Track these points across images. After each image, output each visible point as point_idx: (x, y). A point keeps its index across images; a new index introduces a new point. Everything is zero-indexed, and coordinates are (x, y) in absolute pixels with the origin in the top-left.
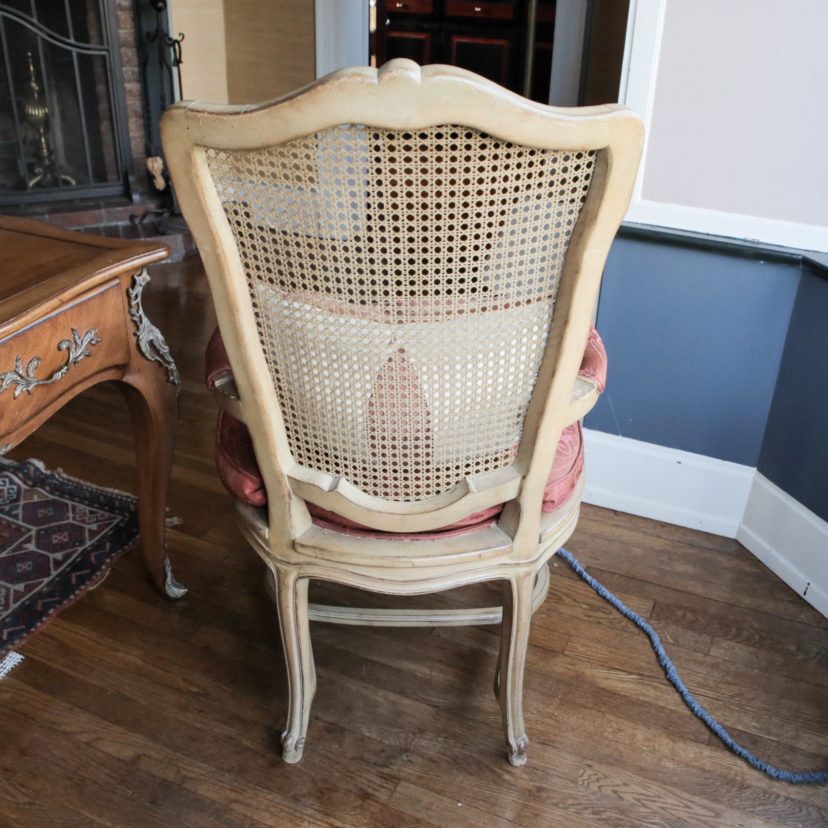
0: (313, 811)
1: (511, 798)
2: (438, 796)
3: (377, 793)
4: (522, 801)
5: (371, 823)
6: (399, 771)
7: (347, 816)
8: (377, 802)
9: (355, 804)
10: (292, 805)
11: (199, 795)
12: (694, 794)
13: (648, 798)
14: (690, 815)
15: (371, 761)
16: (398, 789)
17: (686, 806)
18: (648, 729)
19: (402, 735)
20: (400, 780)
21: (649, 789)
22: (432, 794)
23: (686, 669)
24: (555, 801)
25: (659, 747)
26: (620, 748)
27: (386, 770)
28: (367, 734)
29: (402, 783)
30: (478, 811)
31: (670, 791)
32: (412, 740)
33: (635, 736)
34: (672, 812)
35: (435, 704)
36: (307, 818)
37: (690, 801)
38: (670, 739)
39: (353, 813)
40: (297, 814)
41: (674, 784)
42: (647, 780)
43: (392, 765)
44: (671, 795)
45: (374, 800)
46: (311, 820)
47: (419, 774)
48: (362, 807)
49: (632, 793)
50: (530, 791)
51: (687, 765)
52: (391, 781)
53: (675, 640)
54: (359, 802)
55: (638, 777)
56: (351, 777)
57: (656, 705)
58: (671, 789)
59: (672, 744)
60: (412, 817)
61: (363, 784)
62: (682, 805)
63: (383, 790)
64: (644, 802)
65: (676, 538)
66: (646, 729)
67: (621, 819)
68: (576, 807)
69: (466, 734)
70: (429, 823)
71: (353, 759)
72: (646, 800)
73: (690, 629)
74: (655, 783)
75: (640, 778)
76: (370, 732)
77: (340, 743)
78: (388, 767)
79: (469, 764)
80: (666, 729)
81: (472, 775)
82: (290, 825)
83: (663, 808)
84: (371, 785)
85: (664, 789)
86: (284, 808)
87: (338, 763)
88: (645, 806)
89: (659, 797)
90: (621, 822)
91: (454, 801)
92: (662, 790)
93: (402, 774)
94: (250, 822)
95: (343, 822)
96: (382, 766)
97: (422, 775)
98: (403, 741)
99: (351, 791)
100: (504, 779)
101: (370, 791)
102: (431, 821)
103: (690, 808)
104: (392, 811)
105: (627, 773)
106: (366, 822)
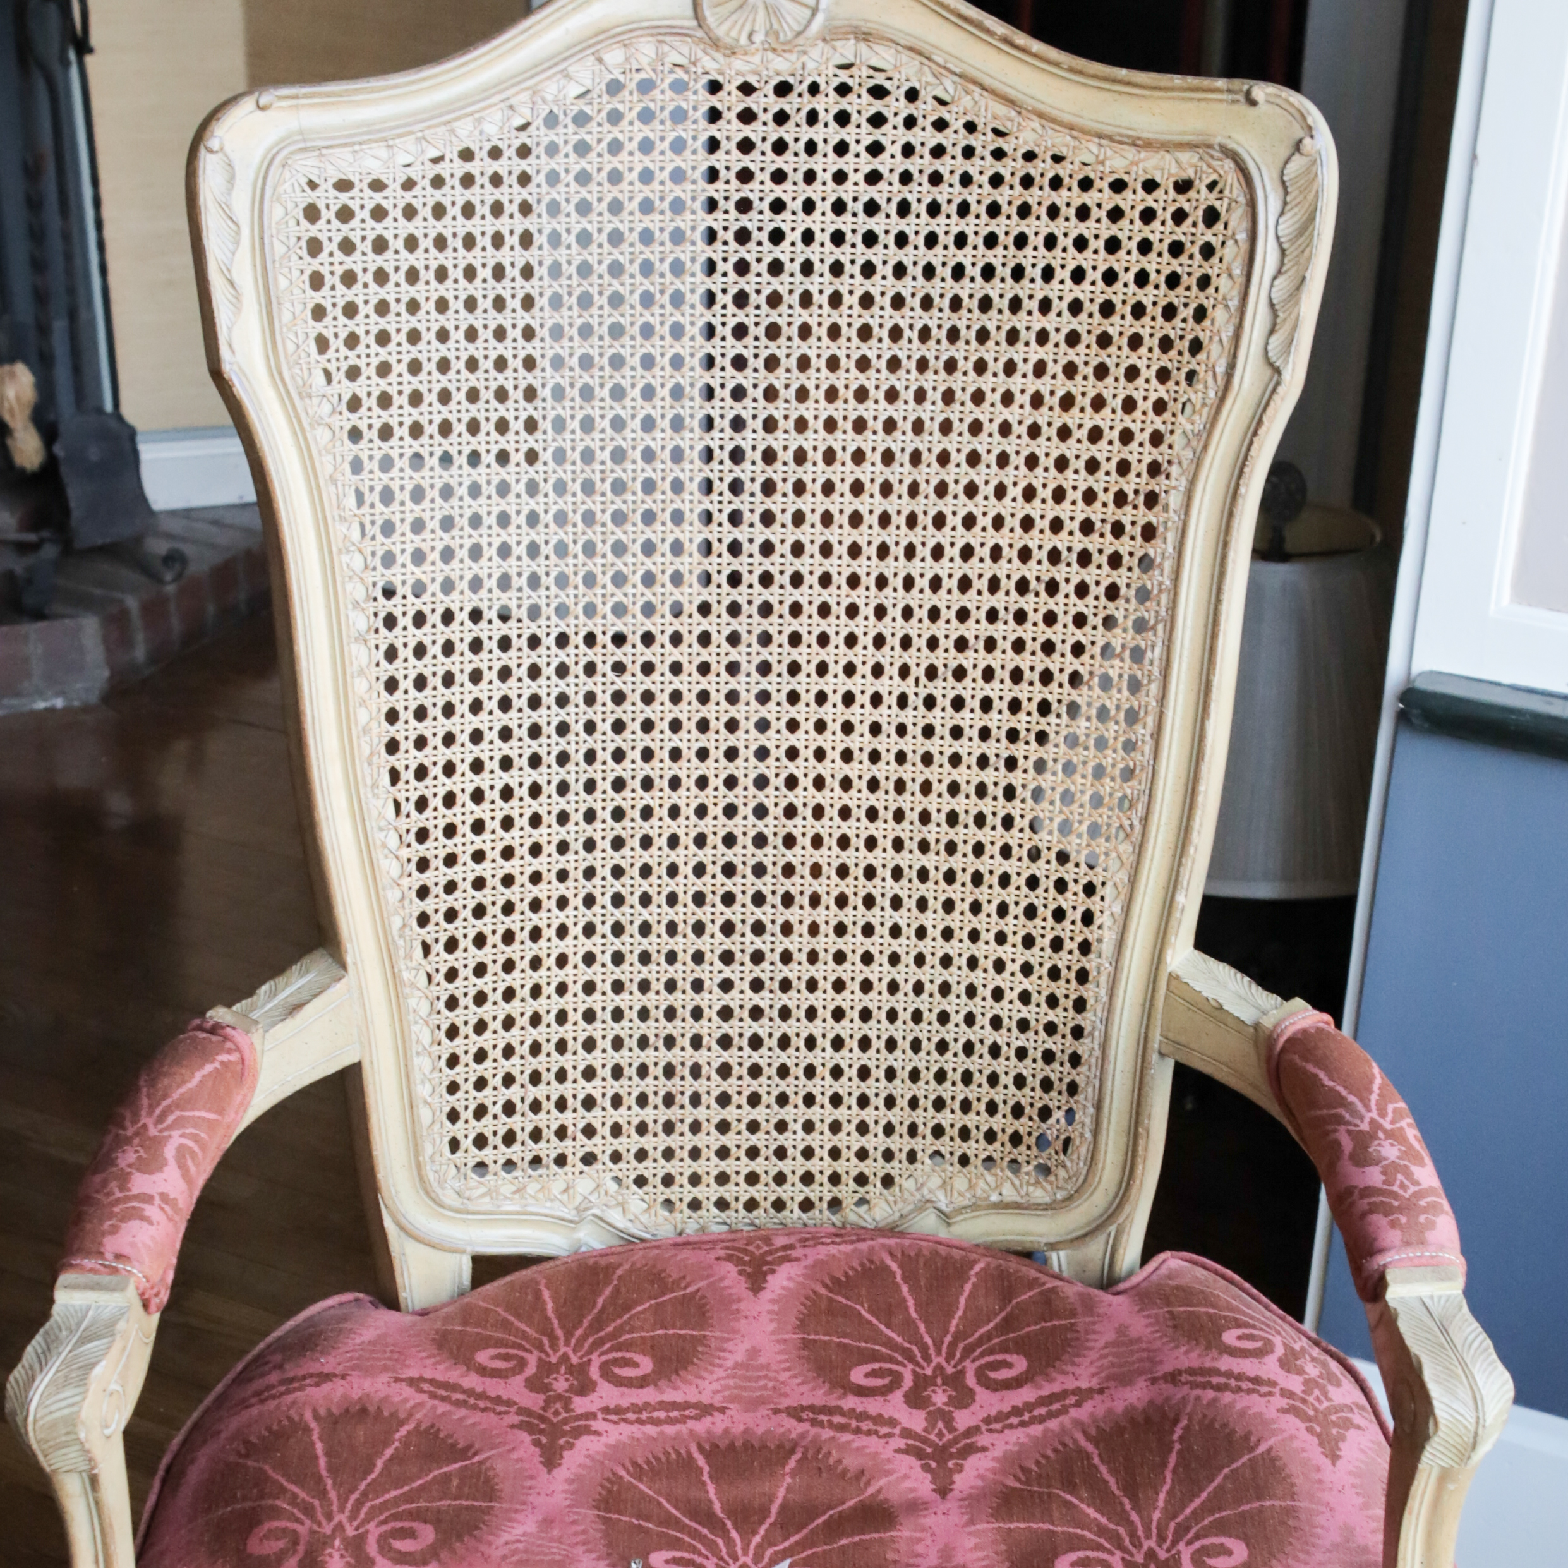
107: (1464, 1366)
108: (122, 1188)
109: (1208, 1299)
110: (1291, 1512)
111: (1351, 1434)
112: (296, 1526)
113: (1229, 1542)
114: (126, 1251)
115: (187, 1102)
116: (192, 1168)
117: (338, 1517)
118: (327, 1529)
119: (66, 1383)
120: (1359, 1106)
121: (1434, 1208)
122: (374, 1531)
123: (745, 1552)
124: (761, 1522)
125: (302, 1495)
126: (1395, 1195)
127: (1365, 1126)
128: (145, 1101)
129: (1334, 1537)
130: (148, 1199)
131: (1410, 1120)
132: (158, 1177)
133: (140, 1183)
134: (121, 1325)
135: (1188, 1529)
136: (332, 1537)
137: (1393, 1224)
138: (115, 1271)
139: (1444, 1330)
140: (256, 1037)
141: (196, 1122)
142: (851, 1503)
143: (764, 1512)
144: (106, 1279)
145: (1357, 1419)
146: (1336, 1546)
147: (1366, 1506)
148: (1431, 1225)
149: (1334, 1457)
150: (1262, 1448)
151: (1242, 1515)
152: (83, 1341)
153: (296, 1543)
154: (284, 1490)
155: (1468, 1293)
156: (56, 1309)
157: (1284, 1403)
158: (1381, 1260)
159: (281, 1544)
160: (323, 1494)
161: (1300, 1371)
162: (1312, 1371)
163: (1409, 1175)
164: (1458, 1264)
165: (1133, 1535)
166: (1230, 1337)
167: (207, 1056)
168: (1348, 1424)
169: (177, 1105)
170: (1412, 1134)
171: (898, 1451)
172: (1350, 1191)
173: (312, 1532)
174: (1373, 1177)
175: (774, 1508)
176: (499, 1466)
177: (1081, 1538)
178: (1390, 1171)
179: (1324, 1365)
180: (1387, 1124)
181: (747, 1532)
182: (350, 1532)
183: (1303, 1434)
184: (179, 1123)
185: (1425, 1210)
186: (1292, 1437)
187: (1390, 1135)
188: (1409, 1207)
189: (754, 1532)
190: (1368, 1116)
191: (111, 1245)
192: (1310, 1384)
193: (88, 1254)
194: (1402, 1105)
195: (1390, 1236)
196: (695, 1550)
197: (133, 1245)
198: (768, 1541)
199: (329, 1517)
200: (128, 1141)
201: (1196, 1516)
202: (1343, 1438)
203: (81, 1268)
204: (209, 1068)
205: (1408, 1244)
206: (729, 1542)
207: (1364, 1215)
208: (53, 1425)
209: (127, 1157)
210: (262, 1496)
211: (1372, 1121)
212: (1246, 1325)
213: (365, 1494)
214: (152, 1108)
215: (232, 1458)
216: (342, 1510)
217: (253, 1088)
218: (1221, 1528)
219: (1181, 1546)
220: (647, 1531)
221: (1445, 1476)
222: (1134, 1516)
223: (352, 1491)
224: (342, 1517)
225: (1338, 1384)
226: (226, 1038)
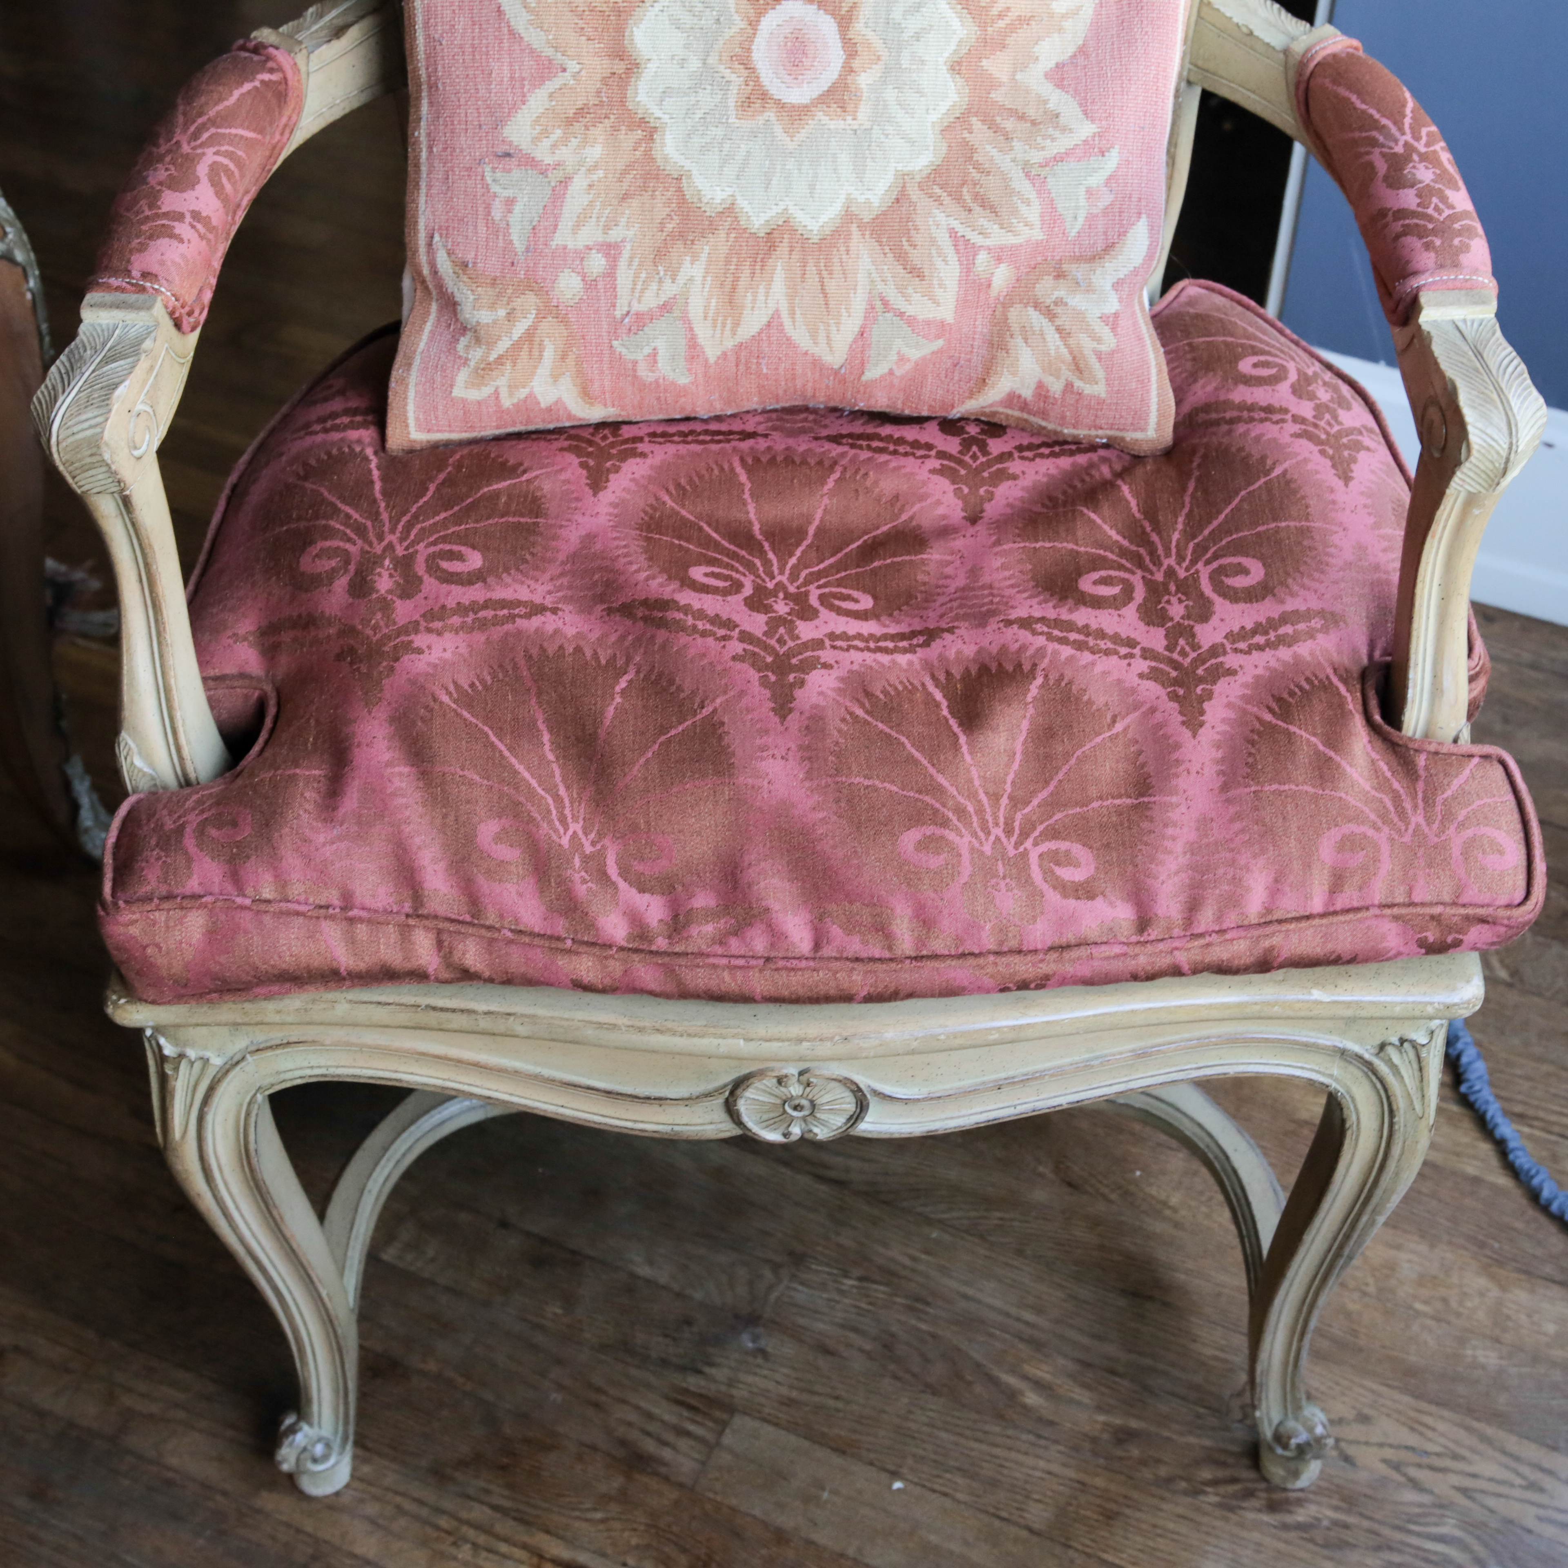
0: (488, 1511)
1: (1042, 1464)
2: (837, 1460)
3: (667, 1454)
4: (1071, 1473)
5: (648, 1547)
6: (731, 1383)
7: (584, 1525)
8: (666, 1479)
9: (603, 1488)
10: (429, 1495)
11: (169, 1468)
12: (1554, 1448)
13: (1425, 1460)
14: (1541, 1512)
15: (654, 1355)
16: (728, 1439)
17: (1532, 1486)
18: (1432, 1246)
19: (742, 1272)
20: (731, 1409)
21: (1430, 1434)
22: (820, 1453)
23: (1541, 1060)
24: (1163, 1471)
25: (1461, 1303)
26: (1352, 1307)
27: (693, 1382)
28: (644, 1271)
29: (738, 1421)
30: (948, 1503)
31: (1484, 1439)
32: (771, 1288)
33: (1393, 1269)
34: (1491, 1502)
35: (833, 1174)
36: (471, 1533)
37: (1543, 1470)
38: (1493, 1277)
39: (599, 1515)
40: (444, 1522)
41: (1499, 1418)
42: (1424, 1406)
43: (711, 1365)
44: (1490, 1452)
45: (656, 1474)
46: (482, 1539)
47: (784, 1391)
48: (623, 1497)
49: (1381, 1445)
50: (1094, 1440)
51: (1536, 1359)
52: (705, 1414)
53: (1514, 973)
54: (617, 1482)
55: (1397, 1395)
56: (596, 1405)
57: (1454, 1173)
58: (1490, 1431)
59: (1495, 1292)
60: (765, 1524)
61: (630, 1424)
62: (1518, 1481)
63: (683, 1444)
64: (1413, 1472)
65: (1526, 657)
66: (1423, 1248)
67: (1346, 1526)
68: (1222, 1490)
69: (921, 1267)
70: (810, 1542)
71: (604, 1347)
72: (1419, 1466)
73: (1554, 938)
74: (1446, 1413)
75: (1406, 1399)
76: (651, 1263)
77: (569, 1301)
78: (699, 1372)
79: (927, 1360)
80: (1482, 1245)
81: (934, 1394)
82: (421, 1556)
83: (1465, 1491)
84: (652, 1427)
85: (1468, 1429)
86: (408, 1505)
87: (559, 1362)
88: (1415, 1485)
89: (1456, 1457)
90: (1346, 1535)
91: (884, 1476)
92: (1462, 1434)
93: (740, 1394)
94: (310, 1551)
95: (571, 1542)
96: (683, 1369)
97: (794, 1394)
98: (742, 1290)
99: (594, 1448)
100: (1024, 1407)
101: (650, 1446)
102: (816, 1537)
103: (1542, 1490)
104: (708, 1507)
105: (1368, 1383)
106: (634, 1541)
107: (1500, 392)
108: (151, 206)
109: (1225, 328)
110: (1305, 532)
111: (1362, 456)
112: (348, 546)
113: (1246, 561)
114: (155, 268)
115: (226, 119)
116: (228, 187)
117: (390, 538)
118: (378, 549)
119: (88, 404)
120: (1394, 130)
121: (1468, 231)
122: (423, 551)
123: (782, 572)
124: (798, 545)
125: (356, 516)
126: (1430, 219)
127: (1399, 149)
128: (181, 119)
129: (1348, 555)
130: (180, 217)
131: (1442, 144)
132: (190, 195)
133: (170, 201)
134: (147, 344)
135: (1206, 550)
136: (382, 557)
137: (1428, 247)
138: (143, 289)
139: (1479, 354)
140: (300, 59)
141: (232, 140)
142: (885, 528)
143: (801, 533)
144: (133, 297)
145: (1367, 441)
146: (1349, 565)
147: (1377, 526)
148: (1465, 248)
149: (1347, 479)
150: (1277, 471)
151: (1259, 534)
152: (106, 361)
153: (347, 562)
154: (336, 511)
155: (1500, 315)
156: (82, 328)
157: (1296, 428)
158: (1415, 282)
159: (333, 563)
160: (375, 516)
161: (1312, 397)
162: (1324, 395)
163: (1444, 199)
164: (1490, 285)
165: (1152, 553)
166: (1245, 366)
167: (246, 74)
168: (1358, 446)
169: (213, 122)
170: (1445, 157)
171: (933, 471)
172: (1383, 213)
173: (363, 552)
174: (1408, 199)
175: (812, 530)
176: (547, 486)
177: (1104, 559)
178: (1425, 194)
179: (1336, 389)
180: (1421, 147)
181: (784, 553)
182: (400, 551)
183: (1317, 457)
184: (213, 141)
185: (1460, 233)
186: (1306, 460)
187: (1424, 158)
188: (1444, 229)
189: (791, 555)
190: (1402, 140)
191: (138, 262)
192: (1320, 409)
193: (116, 273)
194: (1434, 128)
195: (1425, 259)
196: (732, 568)
197: (162, 263)
198: (802, 564)
199: (380, 537)
200: (160, 159)
201: (1215, 537)
202: (1355, 461)
203: (109, 288)
204: (247, 87)
205: (1442, 266)
206: (767, 563)
207: (1398, 237)
208: (77, 447)
209: (159, 174)
210: (317, 517)
211: (1406, 144)
212: (1263, 352)
213: (416, 517)
214: (186, 126)
215: (291, 480)
216: (393, 531)
217: (299, 109)
218: (1239, 548)
219: (1200, 565)
220: (688, 550)
221: (1471, 500)
222: (1155, 537)
223: (404, 513)
224: (393, 538)
225: (1349, 408)
226: (269, 58)
